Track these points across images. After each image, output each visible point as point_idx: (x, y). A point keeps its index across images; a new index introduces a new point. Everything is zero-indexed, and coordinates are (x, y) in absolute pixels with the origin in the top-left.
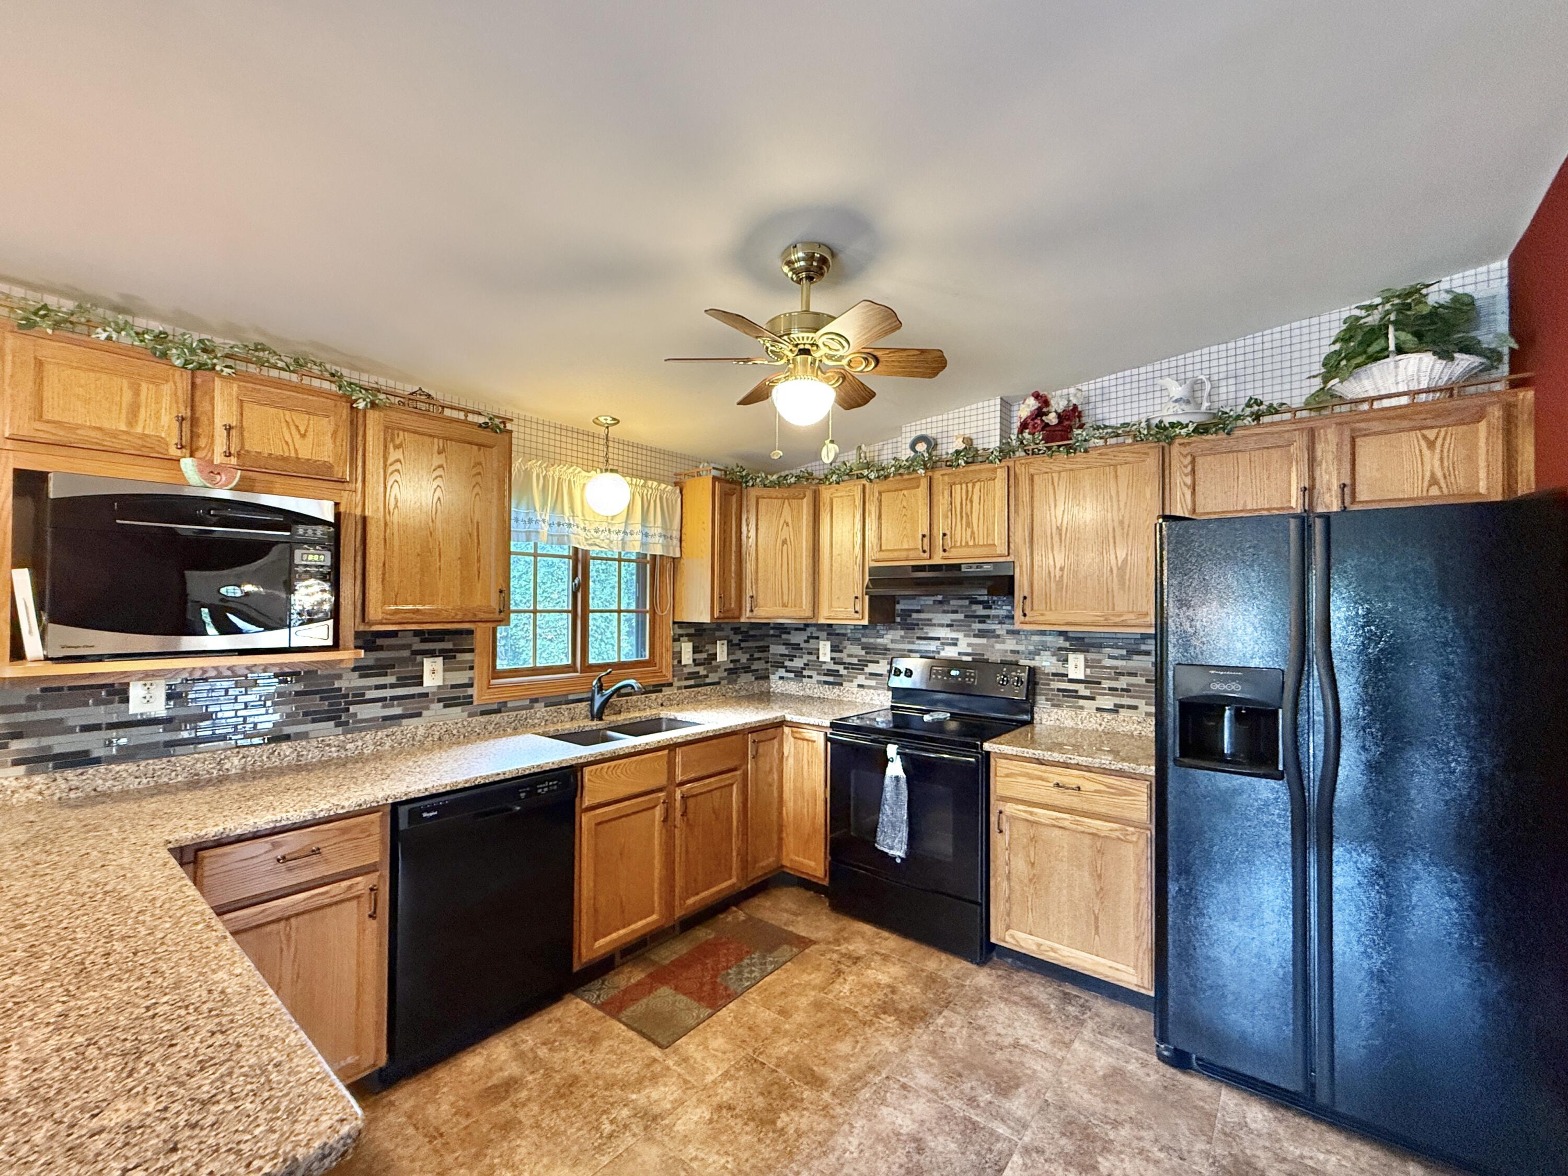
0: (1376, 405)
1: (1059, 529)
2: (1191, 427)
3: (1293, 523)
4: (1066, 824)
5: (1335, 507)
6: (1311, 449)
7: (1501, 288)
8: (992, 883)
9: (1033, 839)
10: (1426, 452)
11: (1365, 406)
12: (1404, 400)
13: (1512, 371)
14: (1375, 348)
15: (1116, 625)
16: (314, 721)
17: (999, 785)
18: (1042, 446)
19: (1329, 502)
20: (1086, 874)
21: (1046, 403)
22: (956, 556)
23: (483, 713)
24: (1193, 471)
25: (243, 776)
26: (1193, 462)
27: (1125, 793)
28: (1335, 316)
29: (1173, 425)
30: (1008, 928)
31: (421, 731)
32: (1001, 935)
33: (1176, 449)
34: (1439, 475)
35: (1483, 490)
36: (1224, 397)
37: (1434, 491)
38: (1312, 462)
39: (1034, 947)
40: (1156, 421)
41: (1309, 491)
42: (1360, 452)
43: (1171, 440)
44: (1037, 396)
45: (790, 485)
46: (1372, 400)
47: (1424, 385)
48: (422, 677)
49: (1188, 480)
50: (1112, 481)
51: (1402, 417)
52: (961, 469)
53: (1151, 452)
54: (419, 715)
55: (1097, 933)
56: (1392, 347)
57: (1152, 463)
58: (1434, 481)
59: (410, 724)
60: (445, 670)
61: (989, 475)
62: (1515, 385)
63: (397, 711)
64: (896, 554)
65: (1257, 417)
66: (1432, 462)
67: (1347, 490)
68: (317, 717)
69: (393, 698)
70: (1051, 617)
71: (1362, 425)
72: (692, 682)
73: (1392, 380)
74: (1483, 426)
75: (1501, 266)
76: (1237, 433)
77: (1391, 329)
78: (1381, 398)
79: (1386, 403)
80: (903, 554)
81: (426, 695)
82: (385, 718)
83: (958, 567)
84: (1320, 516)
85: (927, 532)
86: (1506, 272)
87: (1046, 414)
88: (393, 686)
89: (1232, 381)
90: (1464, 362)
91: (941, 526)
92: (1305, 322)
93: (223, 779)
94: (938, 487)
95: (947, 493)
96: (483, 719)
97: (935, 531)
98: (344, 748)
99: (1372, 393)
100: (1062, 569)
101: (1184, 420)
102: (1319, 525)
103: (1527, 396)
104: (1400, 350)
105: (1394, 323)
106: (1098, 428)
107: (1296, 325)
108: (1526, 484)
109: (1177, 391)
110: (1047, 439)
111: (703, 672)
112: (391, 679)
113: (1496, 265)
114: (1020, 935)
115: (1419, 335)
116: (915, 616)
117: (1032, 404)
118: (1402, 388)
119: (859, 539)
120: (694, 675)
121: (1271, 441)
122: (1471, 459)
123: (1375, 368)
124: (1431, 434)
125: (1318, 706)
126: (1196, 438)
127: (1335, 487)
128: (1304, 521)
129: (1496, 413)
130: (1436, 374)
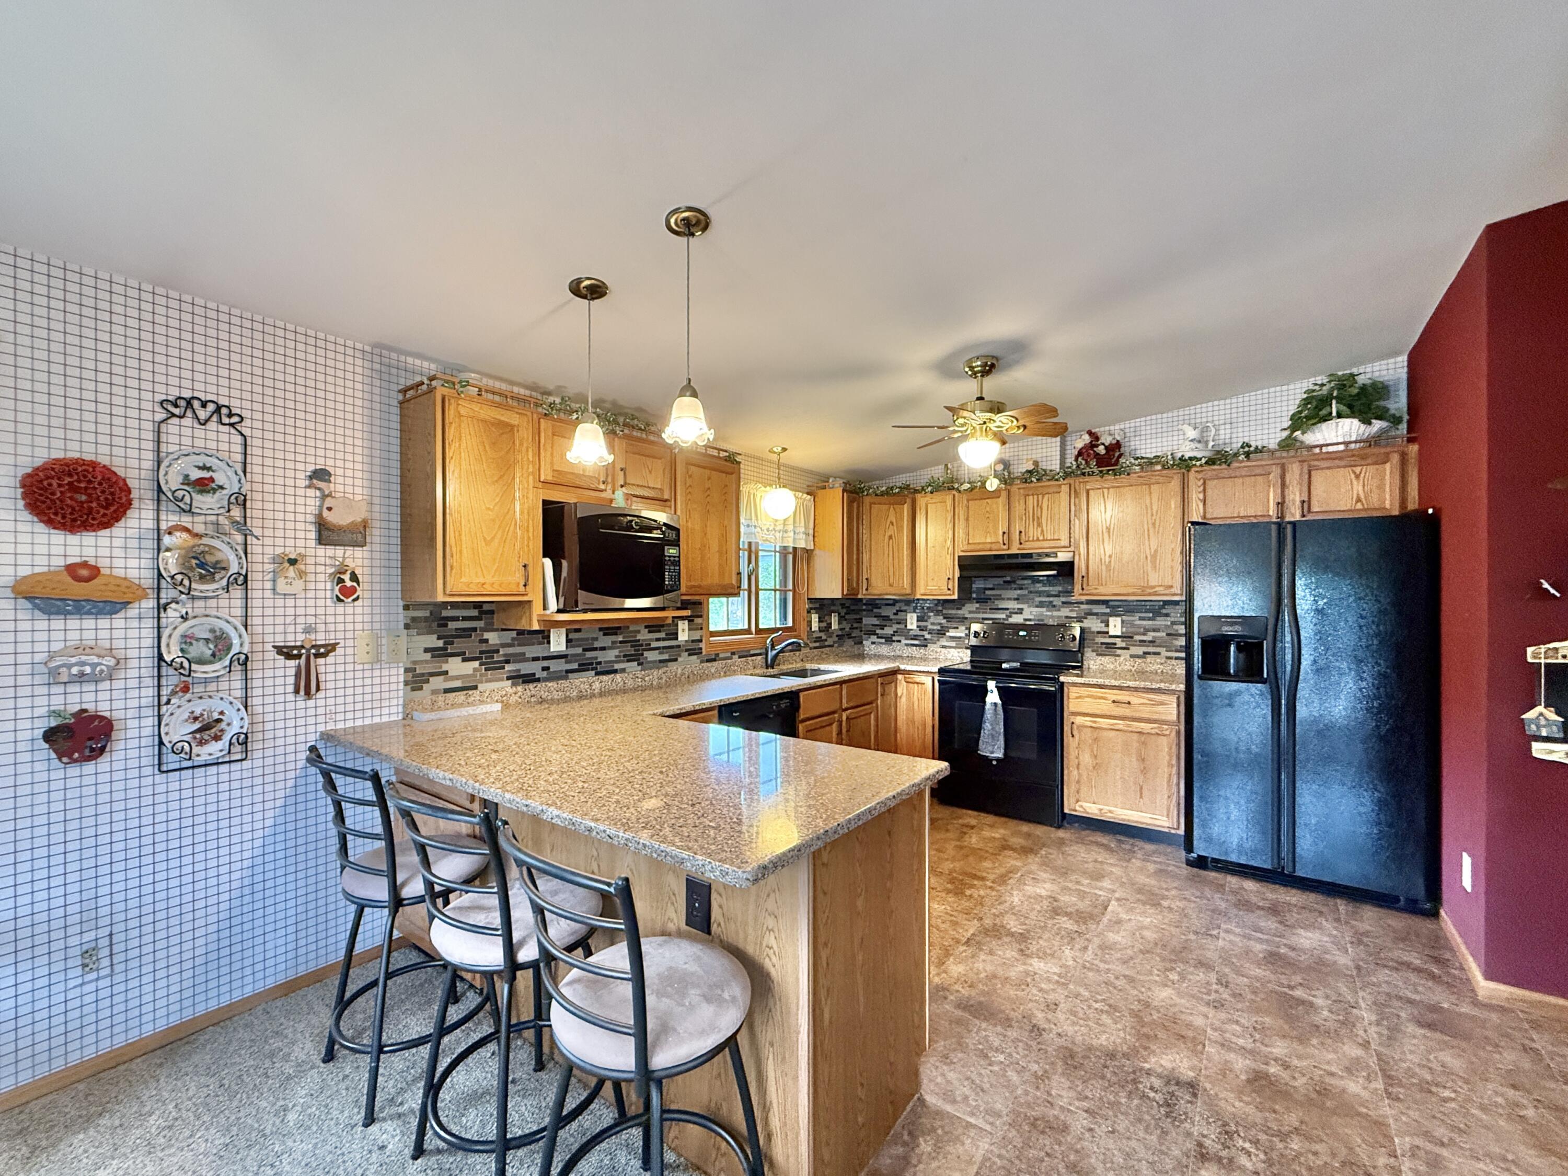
0: (1324, 449)
1: (1108, 529)
2: (1203, 461)
3: (1274, 527)
4: (1121, 727)
5: (1298, 517)
6: (1283, 477)
7: (1403, 373)
8: (1066, 772)
9: (1096, 740)
10: (1355, 482)
11: (1317, 450)
12: (1341, 447)
13: (1408, 432)
14: (1323, 412)
15: (1150, 594)
16: (628, 661)
17: (1071, 705)
18: (1096, 470)
19: (1294, 514)
20: (1134, 760)
21: (1097, 439)
22: (1028, 548)
23: (708, 661)
24: (1204, 490)
25: (602, 694)
26: (1204, 483)
27: (1162, 703)
28: (1298, 386)
29: (1191, 459)
30: (1078, 801)
31: (679, 671)
32: (1072, 807)
33: (1192, 474)
34: (1362, 496)
35: (1388, 506)
36: (1222, 437)
37: (1359, 506)
38: (1283, 485)
39: (1097, 812)
40: (1179, 455)
41: (1281, 505)
42: (1313, 479)
43: (1188, 468)
44: (1090, 433)
45: (894, 494)
46: (1321, 446)
47: (1353, 439)
48: (677, 634)
49: (1201, 496)
50: (1147, 497)
51: (1341, 458)
52: (1032, 485)
53: (1176, 477)
54: (676, 660)
55: (1141, 797)
56: (1334, 414)
57: (1175, 484)
58: (1359, 500)
59: (673, 666)
60: (690, 629)
61: (1056, 490)
62: (1410, 440)
63: (666, 657)
64: (978, 547)
65: (1247, 455)
66: (1358, 488)
67: (1306, 505)
68: (629, 658)
69: (664, 648)
70: (1102, 590)
71: (1316, 463)
72: (817, 644)
73: (1333, 434)
74: (1388, 466)
75: (1403, 359)
76: (1235, 465)
77: (1334, 402)
78: (1328, 445)
79: (1331, 449)
80: (988, 546)
81: (679, 646)
82: (661, 661)
83: (1030, 556)
84: (1290, 523)
85: (1006, 530)
86: (1406, 364)
87: (1097, 446)
88: (664, 639)
89: (1228, 426)
90: (1377, 425)
91: (1017, 527)
92: (1278, 388)
93: (593, 696)
94: (1015, 498)
95: (1022, 502)
96: (709, 664)
97: (1012, 529)
98: (643, 679)
99: (1321, 442)
100: (1110, 556)
101: (1199, 455)
102: (1289, 529)
103: (1414, 448)
104: (1339, 416)
105: (1336, 398)
106: (1137, 458)
107: (1272, 390)
108: (1413, 504)
109: (1192, 433)
110: (1099, 465)
111: (824, 637)
112: (662, 635)
113: (1400, 359)
114: (1085, 805)
115: (1350, 406)
116: (988, 592)
117: (1087, 439)
118: (1341, 440)
119: (951, 535)
120: (819, 639)
121: (1258, 471)
122: (1381, 487)
123: (1324, 426)
124: (1358, 470)
125: (1288, 638)
126: (1206, 468)
127: (1298, 503)
128: (1280, 526)
129: (1395, 458)
130: (1361, 432)
